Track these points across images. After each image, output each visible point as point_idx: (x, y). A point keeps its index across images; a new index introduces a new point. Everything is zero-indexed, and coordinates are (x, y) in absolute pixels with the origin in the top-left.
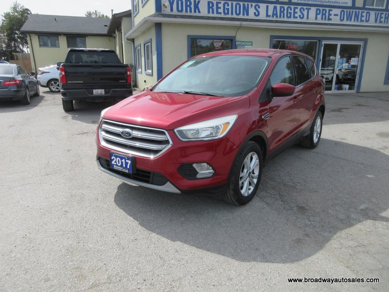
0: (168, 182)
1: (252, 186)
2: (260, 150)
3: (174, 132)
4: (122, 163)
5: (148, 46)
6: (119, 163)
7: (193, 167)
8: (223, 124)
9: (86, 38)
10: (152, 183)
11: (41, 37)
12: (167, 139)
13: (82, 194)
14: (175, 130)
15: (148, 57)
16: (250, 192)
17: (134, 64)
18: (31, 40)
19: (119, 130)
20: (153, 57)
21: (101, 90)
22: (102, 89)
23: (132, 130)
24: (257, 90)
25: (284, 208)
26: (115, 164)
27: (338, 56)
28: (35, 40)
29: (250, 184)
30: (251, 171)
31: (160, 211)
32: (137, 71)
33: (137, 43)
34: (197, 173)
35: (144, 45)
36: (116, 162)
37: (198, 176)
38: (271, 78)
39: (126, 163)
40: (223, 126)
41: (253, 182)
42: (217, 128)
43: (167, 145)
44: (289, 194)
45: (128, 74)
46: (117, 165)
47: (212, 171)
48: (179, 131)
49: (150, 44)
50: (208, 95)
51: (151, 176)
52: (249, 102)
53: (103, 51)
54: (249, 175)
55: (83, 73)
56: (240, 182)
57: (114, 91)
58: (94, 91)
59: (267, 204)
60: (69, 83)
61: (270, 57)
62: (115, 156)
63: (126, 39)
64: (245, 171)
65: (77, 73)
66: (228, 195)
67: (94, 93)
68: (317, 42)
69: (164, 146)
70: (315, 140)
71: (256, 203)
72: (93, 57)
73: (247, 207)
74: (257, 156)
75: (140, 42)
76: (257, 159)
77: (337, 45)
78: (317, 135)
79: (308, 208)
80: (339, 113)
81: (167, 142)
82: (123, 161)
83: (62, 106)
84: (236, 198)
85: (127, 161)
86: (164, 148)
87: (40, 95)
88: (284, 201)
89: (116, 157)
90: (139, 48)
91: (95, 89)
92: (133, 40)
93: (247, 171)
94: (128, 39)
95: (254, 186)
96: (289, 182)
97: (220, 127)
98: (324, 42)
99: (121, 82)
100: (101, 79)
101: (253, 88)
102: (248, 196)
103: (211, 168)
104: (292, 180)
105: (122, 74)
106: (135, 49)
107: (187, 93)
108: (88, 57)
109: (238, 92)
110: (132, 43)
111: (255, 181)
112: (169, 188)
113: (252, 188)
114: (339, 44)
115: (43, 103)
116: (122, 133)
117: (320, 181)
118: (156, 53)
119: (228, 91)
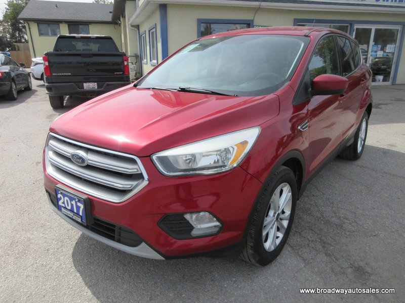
0: (143, 244)
1: (281, 232)
2: (294, 177)
3: (152, 161)
4: (72, 205)
5: (153, 33)
6: (68, 206)
7: (186, 219)
8: (236, 145)
9: (90, 26)
10: (119, 241)
11: (41, 26)
12: (139, 172)
13: (29, 239)
14: (154, 157)
15: (153, 46)
16: (278, 241)
17: (139, 54)
18: (29, 28)
19: (68, 151)
20: (158, 44)
21: (93, 84)
22: (95, 82)
23: (87, 154)
24: (290, 86)
25: (332, 269)
26: (63, 205)
27: (372, 43)
28: (34, 28)
29: (278, 229)
30: (280, 211)
31: (138, 276)
32: (143, 62)
33: (142, 30)
34: (191, 228)
35: (149, 31)
36: (63, 203)
37: (195, 233)
38: (309, 67)
39: (78, 208)
40: (236, 148)
41: (282, 226)
42: (227, 151)
43: (140, 181)
44: (335, 240)
45: (126, 64)
46: (65, 208)
47: (217, 223)
48: (160, 159)
49: (154, 30)
50: (213, 93)
51: (116, 229)
52: (277, 105)
53: (97, 38)
54: (277, 219)
55: (70, 63)
56: (264, 234)
57: (108, 85)
58: (85, 84)
59: (304, 260)
60: (54, 75)
61: (307, 36)
62: (61, 193)
63: (130, 26)
64: (271, 213)
65: (63, 63)
66: (245, 254)
67: (85, 88)
68: (348, 26)
69: (134, 183)
70: (359, 149)
71: (287, 259)
72: (89, 45)
73: (273, 267)
74: (289, 187)
75: (145, 28)
76: (289, 192)
77: (371, 29)
78: (361, 143)
79: (369, 270)
80: (378, 110)
81: (139, 177)
82: (73, 202)
83: (49, 102)
84: (257, 258)
85: (79, 204)
86: (136, 186)
87: (33, 89)
88: (330, 255)
89: (64, 196)
90: (144, 35)
91: (86, 82)
92: (138, 27)
93: (275, 213)
94: (132, 26)
95: (284, 231)
96: (332, 217)
97: (231, 149)
98: (356, 27)
99: (117, 74)
100: (97, 70)
101: (284, 82)
102: (275, 250)
103: (215, 219)
104: (335, 213)
105: (118, 64)
106: (140, 37)
107: (183, 90)
108: (83, 45)
109: (261, 88)
110: (137, 31)
111: (285, 223)
112: (144, 251)
113: (281, 235)
114: (373, 28)
115: (33, 98)
116: (73, 155)
117: (377, 216)
118: (161, 39)
119: (245, 87)
